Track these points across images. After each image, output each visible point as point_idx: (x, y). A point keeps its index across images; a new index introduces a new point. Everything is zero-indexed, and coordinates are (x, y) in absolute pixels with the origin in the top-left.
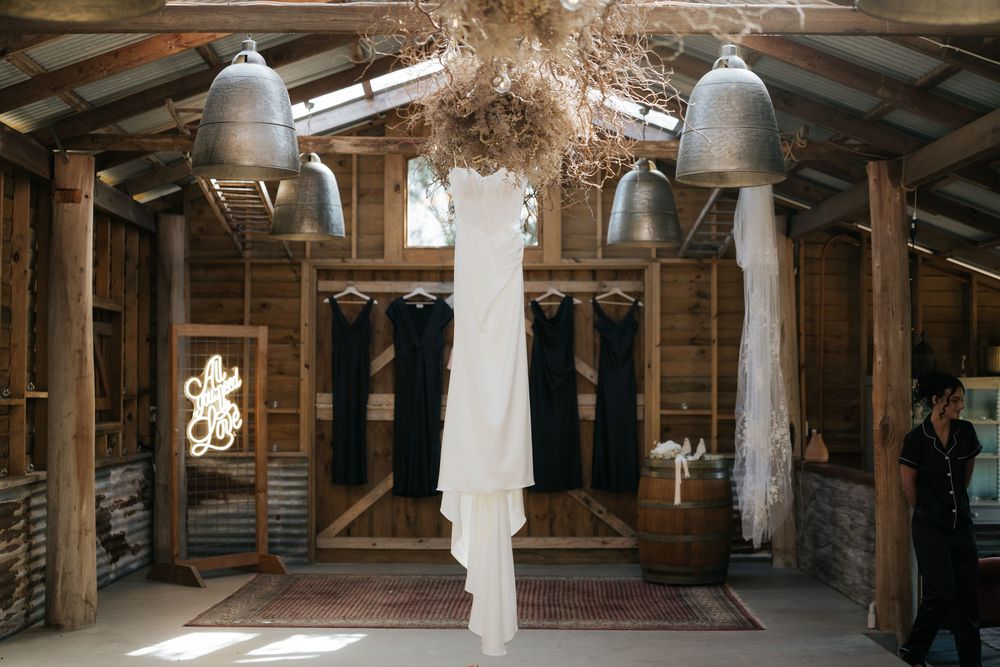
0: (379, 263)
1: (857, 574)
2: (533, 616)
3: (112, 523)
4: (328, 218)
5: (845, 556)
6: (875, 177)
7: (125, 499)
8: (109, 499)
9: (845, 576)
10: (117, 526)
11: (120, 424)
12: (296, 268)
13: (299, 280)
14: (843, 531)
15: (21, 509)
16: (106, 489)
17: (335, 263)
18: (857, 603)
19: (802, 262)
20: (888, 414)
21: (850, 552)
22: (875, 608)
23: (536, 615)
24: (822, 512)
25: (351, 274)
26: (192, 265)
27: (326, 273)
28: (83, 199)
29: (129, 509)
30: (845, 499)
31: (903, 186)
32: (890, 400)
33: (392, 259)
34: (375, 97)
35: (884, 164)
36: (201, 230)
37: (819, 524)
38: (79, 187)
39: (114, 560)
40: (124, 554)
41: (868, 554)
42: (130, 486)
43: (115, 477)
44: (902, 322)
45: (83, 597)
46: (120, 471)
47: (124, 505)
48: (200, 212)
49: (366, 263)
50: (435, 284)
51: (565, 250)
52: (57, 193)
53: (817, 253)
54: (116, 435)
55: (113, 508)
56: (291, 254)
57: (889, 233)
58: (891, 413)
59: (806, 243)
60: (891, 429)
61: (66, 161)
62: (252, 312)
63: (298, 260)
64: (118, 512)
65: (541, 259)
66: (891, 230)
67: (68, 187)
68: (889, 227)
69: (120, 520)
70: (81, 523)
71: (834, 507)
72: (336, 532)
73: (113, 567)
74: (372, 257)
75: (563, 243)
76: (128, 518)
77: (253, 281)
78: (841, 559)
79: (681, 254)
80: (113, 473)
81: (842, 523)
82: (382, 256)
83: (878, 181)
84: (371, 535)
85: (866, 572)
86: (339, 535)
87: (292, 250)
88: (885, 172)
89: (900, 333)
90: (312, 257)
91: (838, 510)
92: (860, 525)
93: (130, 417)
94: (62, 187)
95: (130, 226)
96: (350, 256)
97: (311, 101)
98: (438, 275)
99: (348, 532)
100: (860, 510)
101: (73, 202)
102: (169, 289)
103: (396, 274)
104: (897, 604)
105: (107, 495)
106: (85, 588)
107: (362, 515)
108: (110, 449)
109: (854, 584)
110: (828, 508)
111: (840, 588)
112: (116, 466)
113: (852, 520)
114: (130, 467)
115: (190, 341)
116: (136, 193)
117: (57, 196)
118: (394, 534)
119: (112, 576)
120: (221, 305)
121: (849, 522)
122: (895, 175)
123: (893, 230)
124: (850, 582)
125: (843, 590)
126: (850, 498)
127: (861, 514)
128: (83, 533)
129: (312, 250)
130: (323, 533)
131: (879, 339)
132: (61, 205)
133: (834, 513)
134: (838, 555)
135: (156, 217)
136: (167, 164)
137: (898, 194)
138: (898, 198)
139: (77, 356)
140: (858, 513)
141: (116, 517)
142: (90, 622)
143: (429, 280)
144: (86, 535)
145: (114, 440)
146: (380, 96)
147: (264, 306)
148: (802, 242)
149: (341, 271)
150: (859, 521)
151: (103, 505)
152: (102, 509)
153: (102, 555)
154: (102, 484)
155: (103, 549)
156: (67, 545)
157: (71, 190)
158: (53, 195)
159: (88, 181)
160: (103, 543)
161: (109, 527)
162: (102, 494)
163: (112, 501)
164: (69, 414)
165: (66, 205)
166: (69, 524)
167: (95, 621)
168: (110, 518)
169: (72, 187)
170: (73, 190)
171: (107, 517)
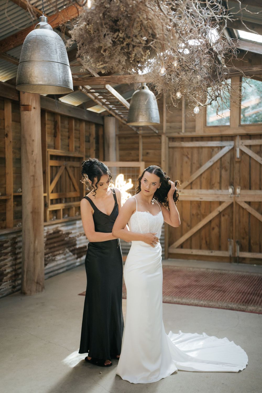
0: (194, 134)
3: (77, 242)
8: (76, 233)
12: (160, 137)
13: (161, 143)
15: (9, 243)
16: (73, 229)
17: (176, 135)
25: (183, 139)
26: (119, 137)
27: (172, 139)
28: (33, 110)
33: (199, 132)
38: (30, 104)
43: (80, 223)
45: (36, 281)
49: (189, 134)
50: (218, 142)
52: (22, 107)
55: (78, 236)
62: (143, 156)
63: (160, 134)
64: (82, 237)
67: (25, 104)
70: (35, 249)
72: (177, 246)
73: (79, 260)
74: (191, 132)
77: (143, 143)
80: (78, 222)
82: (195, 131)
84: (191, 248)
86: (178, 247)
90: (166, 133)
94: (23, 104)
96: (181, 132)
98: (220, 138)
99: (181, 246)
101: (28, 110)
102: (109, 147)
103: (202, 138)
105: (73, 232)
106: (37, 277)
107: (187, 240)
115: (119, 169)
116: (88, 107)
117: (22, 108)
118: (201, 248)
119: (77, 264)
120: (131, 153)
128: (36, 253)
129: (167, 130)
130: (171, 246)
132: (23, 112)
135: (103, 118)
139: (32, 178)
141: (80, 240)
142: (39, 291)
143: (216, 141)
144: (37, 254)
147: (147, 153)
149: (178, 138)
151: (71, 236)
152: (70, 238)
153: (70, 256)
154: (70, 227)
155: (71, 254)
156: (28, 259)
157: (27, 105)
158: (20, 108)
159: (34, 101)
160: (71, 251)
161: (76, 245)
162: (70, 231)
163: (78, 234)
164: (29, 203)
165: (26, 112)
166: (29, 250)
167: (42, 291)
168: (76, 240)
169: (27, 104)
170: (28, 105)
171: (74, 240)
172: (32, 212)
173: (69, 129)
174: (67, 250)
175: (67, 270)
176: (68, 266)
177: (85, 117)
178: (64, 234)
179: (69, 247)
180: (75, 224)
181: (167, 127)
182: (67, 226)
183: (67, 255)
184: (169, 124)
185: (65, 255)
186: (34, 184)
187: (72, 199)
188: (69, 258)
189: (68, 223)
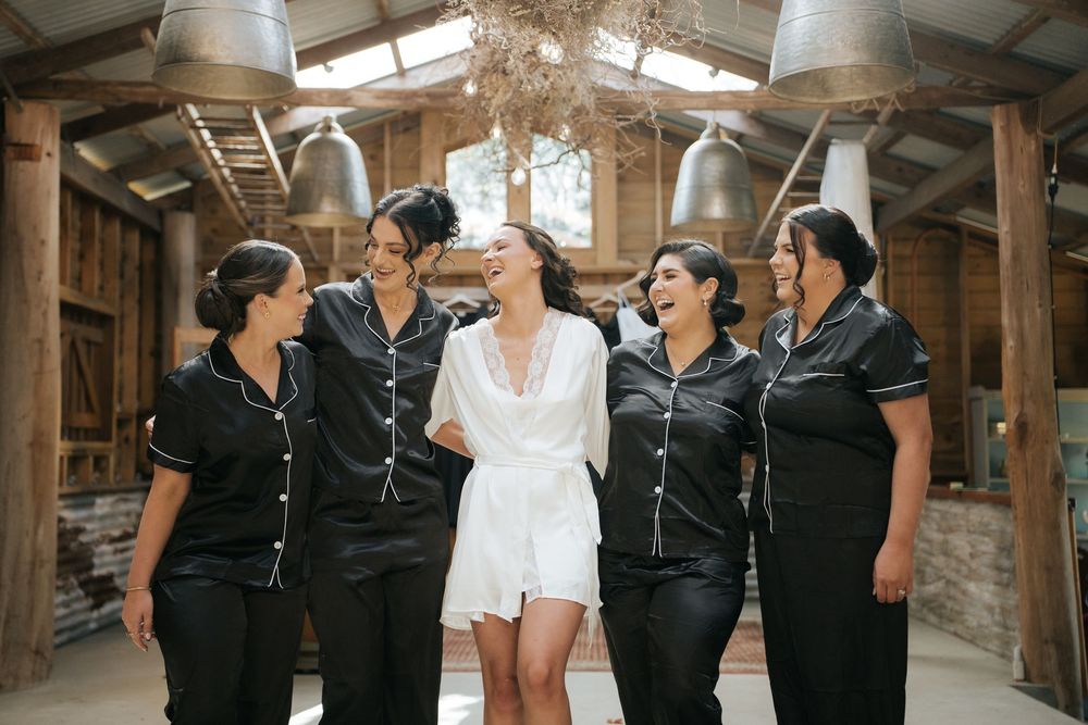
1: (985, 613)
2: (592, 657)
3: (96, 561)
4: (352, 197)
5: (964, 592)
6: (1002, 124)
7: (116, 533)
8: (93, 531)
9: (966, 617)
10: (103, 565)
11: (112, 445)
12: (322, 273)
14: (960, 561)
16: (89, 519)
18: (987, 650)
19: (890, 260)
20: (1026, 410)
21: (972, 587)
22: (1022, 654)
23: (595, 655)
24: (929, 541)
28: (44, 158)
29: (120, 545)
30: (962, 522)
31: (1039, 132)
32: (1027, 392)
34: (408, 74)
35: (1015, 108)
36: (214, 231)
37: (924, 555)
38: (38, 142)
39: (97, 606)
40: (111, 599)
41: (997, 587)
42: (122, 519)
43: (102, 506)
44: (1040, 298)
45: (33, 646)
46: (110, 499)
47: (113, 540)
48: (214, 211)
50: (478, 289)
51: (622, 252)
52: (9, 148)
53: (908, 251)
54: (106, 458)
55: (98, 543)
56: (317, 257)
57: (1021, 190)
58: (1030, 409)
59: (895, 240)
60: (1030, 428)
61: (20, 110)
63: (324, 264)
64: (106, 548)
65: (594, 261)
66: (1024, 186)
67: (23, 141)
68: (1021, 183)
69: (108, 559)
70: (36, 552)
71: (944, 533)
73: (95, 614)
75: (619, 244)
76: (119, 557)
78: (959, 596)
79: (751, 252)
80: (99, 501)
81: (957, 553)
83: (1006, 129)
85: (997, 610)
87: (318, 252)
88: (1016, 116)
89: (1038, 311)
90: (342, 260)
91: (950, 537)
92: (984, 553)
93: (127, 440)
94: (15, 140)
95: (128, 221)
97: (330, 64)
100: (984, 534)
101: (31, 159)
104: (1052, 649)
105: (89, 526)
106: (35, 635)
108: (97, 475)
109: (980, 626)
110: (937, 537)
111: (959, 632)
112: (103, 493)
113: (973, 546)
114: (124, 496)
116: (132, 180)
117: (10, 152)
119: (93, 626)
121: (968, 550)
122: (1029, 120)
123: (1027, 186)
124: (975, 624)
125: (964, 635)
126: (968, 521)
127: (986, 539)
128: (37, 565)
129: (342, 253)
131: (1010, 318)
132: (14, 163)
133: (946, 542)
134: (953, 592)
135: (161, 214)
136: (169, 147)
137: (1033, 142)
138: (1033, 148)
139: (36, 346)
140: (981, 538)
141: (102, 554)
142: (41, 679)
143: (470, 285)
145: (103, 464)
146: (413, 73)
148: (890, 238)
150: (983, 548)
151: (83, 538)
152: (82, 544)
153: (78, 599)
154: (83, 513)
155: (80, 592)
156: (13, 580)
157: (27, 145)
158: (4, 151)
159: (50, 137)
160: (82, 585)
161: (91, 567)
162: (82, 525)
163: (97, 535)
164: (24, 417)
165: (22, 164)
166: (18, 554)
167: (48, 677)
168: (93, 555)
169: (30, 142)
170: (30, 146)
171: (89, 553)
172: (32, 445)
173: (82, 232)
174: (73, 580)
175: (71, 641)
176: (73, 628)
177: (126, 205)
178: (69, 531)
179: (78, 572)
180: (92, 505)
181: (342, 246)
182: (75, 507)
183: (73, 595)
184: (347, 240)
185: (67, 593)
186: (41, 366)
187: (82, 434)
188: (77, 606)
189: (79, 501)
